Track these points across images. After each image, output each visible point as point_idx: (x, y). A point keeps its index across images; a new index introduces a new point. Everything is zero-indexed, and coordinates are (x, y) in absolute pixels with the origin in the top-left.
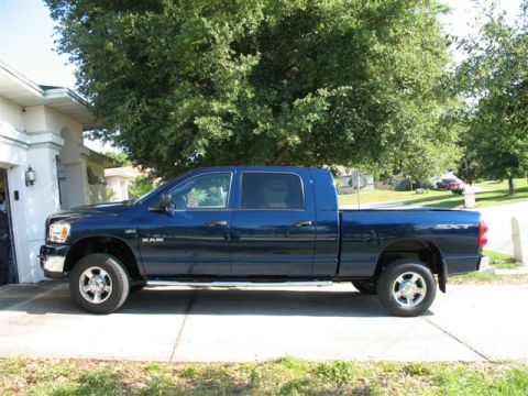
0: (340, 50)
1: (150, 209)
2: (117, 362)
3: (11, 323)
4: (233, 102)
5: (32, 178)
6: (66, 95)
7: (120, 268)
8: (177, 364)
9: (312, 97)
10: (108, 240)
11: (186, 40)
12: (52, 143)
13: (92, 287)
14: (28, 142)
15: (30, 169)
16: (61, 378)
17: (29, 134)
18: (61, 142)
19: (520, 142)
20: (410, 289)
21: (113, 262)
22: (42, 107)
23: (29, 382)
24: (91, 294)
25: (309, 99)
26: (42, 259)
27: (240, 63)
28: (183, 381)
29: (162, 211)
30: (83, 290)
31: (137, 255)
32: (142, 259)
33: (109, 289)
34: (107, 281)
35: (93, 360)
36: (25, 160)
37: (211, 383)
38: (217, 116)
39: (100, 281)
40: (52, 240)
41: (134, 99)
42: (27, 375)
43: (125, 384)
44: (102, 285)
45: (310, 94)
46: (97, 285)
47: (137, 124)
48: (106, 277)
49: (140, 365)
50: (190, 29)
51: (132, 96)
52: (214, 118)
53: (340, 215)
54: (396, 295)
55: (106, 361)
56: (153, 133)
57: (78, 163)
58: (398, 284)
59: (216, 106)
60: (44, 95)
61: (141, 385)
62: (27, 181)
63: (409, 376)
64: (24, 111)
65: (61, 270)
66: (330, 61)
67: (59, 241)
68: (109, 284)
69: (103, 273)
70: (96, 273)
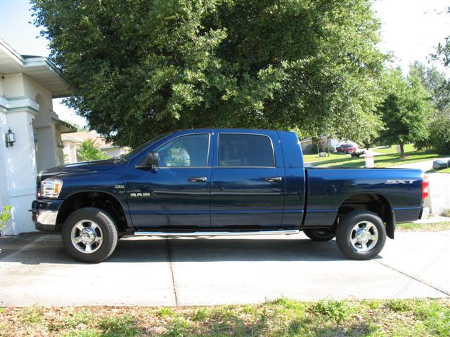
0: (294, 28)
1: (136, 167)
2: (128, 308)
3: (11, 273)
4: (203, 72)
5: (12, 140)
6: (45, 64)
7: (109, 220)
8: (184, 308)
9: (273, 68)
10: (95, 195)
11: (159, 16)
12: (29, 107)
13: (84, 239)
14: (8, 106)
15: (10, 131)
16: (81, 325)
17: (9, 99)
18: (37, 107)
19: (410, 114)
20: (364, 236)
21: (103, 215)
22: (21, 74)
23: (51, 330)
24: (82, 245)
25: (270, 70)
26: (34, 213)
27: (210, 37)
28: (197, 324)
29: (148, 169)
30: (75, 242)
31: (125, 208)
32: (130, 213)
33: (100, 240)
34: (97, 232)
35: (105, 307)
36: (5, 122)
37: (223, 325)
38: (190, 83)
39: (90, 233)
40: (44, 195)
41: (107, 68)
42: (48, 323)
43: (144, 329)
44: (92, 237)
45: (271, 66)
46: (89, 236)
47: (111, 90)
48: (97, 229)
49: (150, 310)
50: (163, 6)
51: (105, 66)
52: (188, 86)
53: (306, 171)
54: (353, 242)
55: (118, 308)
56: (126, 99)
57: (49, 127)
58: (354, 232)
59: (189, 74)
60: (24, 63)
61: (160, 330)
62: (7, 142)
63: (392, 312)
64: (3, 78)
65: (54, 223)
66: (285, 38)
67: (51, 196)
68: (99, 236)
69: (94, 225)
70: (86, 225)
